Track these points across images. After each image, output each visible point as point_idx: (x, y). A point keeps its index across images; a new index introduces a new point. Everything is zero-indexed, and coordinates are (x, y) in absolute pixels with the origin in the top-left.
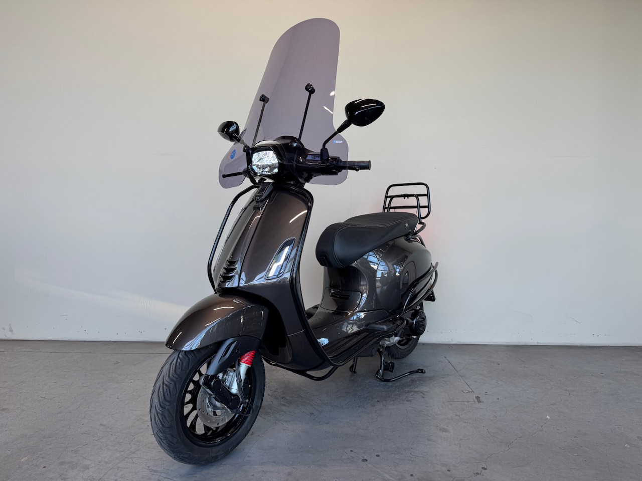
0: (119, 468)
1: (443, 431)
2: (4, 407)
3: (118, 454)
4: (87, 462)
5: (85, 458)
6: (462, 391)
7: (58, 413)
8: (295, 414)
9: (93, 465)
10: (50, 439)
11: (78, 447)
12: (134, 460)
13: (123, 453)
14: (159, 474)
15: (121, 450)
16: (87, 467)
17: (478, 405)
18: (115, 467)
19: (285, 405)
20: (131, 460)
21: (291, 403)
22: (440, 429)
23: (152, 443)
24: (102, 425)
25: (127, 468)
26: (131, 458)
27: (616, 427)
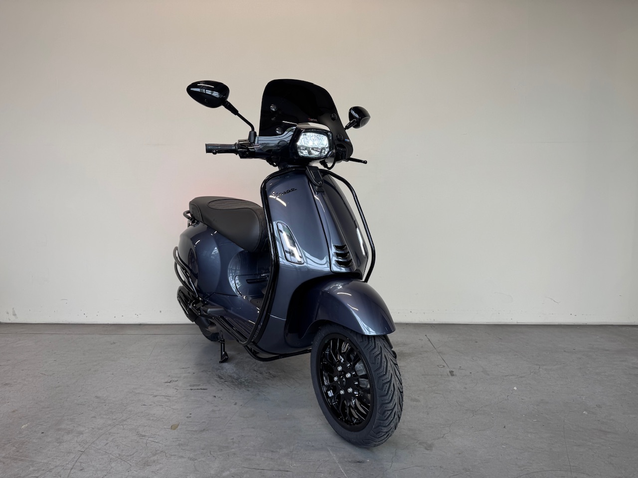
0: (110, 433)
1: (414, 401)
2: (6, 382)
3: (110, 422)
4: (82, 429)
5: (80, 425)
6: (438, 366)
7: (56, 387)
8: (277, 386)
9: (87, 431)
10: (48, 409)
11: (75, 415)
12: (125, 426)
13: (115, 421)
14: (147, 438)
15: (114, 418)
16: (81, 433)
17: (451, 378)
18: (107, 433)
19: (268, 379)
20: (122, 427)
21: (274, 377)
22: (412, 400)
23: (142, 413)
24: (97, 397)
25: (118, 433)
26: (122, 425)
27: (578, 396)
